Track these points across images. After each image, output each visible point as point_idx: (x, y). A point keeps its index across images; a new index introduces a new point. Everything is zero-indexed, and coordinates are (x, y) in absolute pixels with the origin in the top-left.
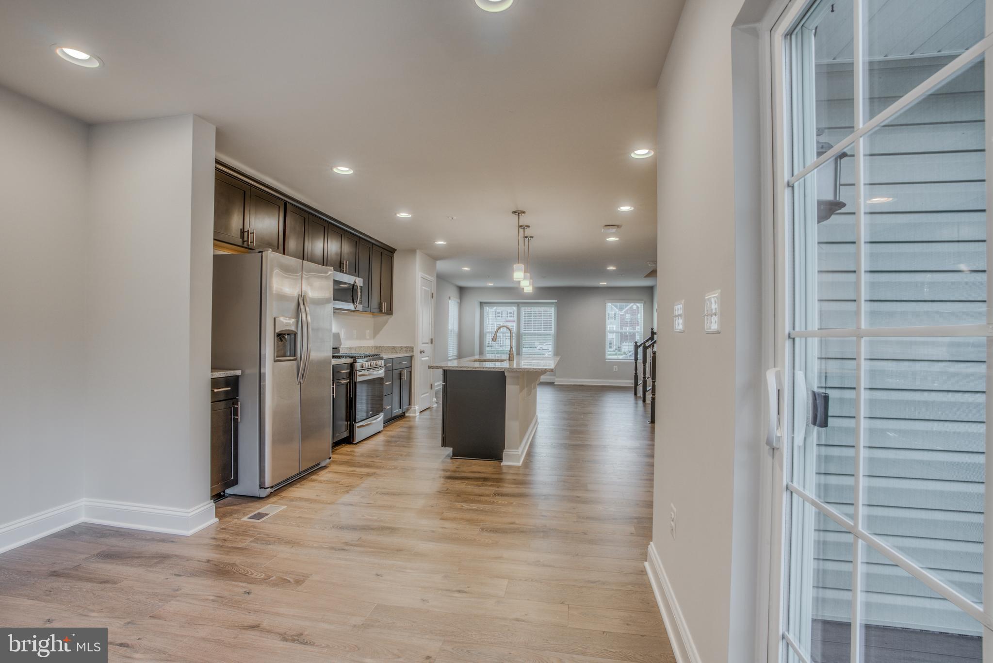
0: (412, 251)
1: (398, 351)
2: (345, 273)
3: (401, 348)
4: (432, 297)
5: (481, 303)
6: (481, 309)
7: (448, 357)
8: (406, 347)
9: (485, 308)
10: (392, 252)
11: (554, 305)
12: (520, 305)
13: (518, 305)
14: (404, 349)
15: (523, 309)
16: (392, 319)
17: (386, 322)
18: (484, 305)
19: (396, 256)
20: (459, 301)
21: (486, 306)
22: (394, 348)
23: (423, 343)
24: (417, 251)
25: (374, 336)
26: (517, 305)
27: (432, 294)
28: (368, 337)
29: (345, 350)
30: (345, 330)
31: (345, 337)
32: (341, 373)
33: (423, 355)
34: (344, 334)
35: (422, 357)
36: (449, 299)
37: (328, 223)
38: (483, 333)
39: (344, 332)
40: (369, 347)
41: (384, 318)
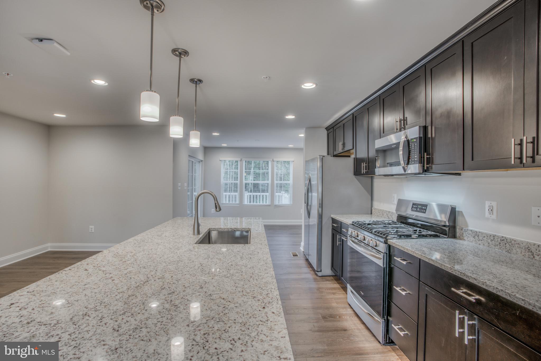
29: (485, 239)
30: (494, 204)
31: (494, 217)
32: (343, 230)
34: (491, 210)
37: (379, 96)
39: (491, 207)
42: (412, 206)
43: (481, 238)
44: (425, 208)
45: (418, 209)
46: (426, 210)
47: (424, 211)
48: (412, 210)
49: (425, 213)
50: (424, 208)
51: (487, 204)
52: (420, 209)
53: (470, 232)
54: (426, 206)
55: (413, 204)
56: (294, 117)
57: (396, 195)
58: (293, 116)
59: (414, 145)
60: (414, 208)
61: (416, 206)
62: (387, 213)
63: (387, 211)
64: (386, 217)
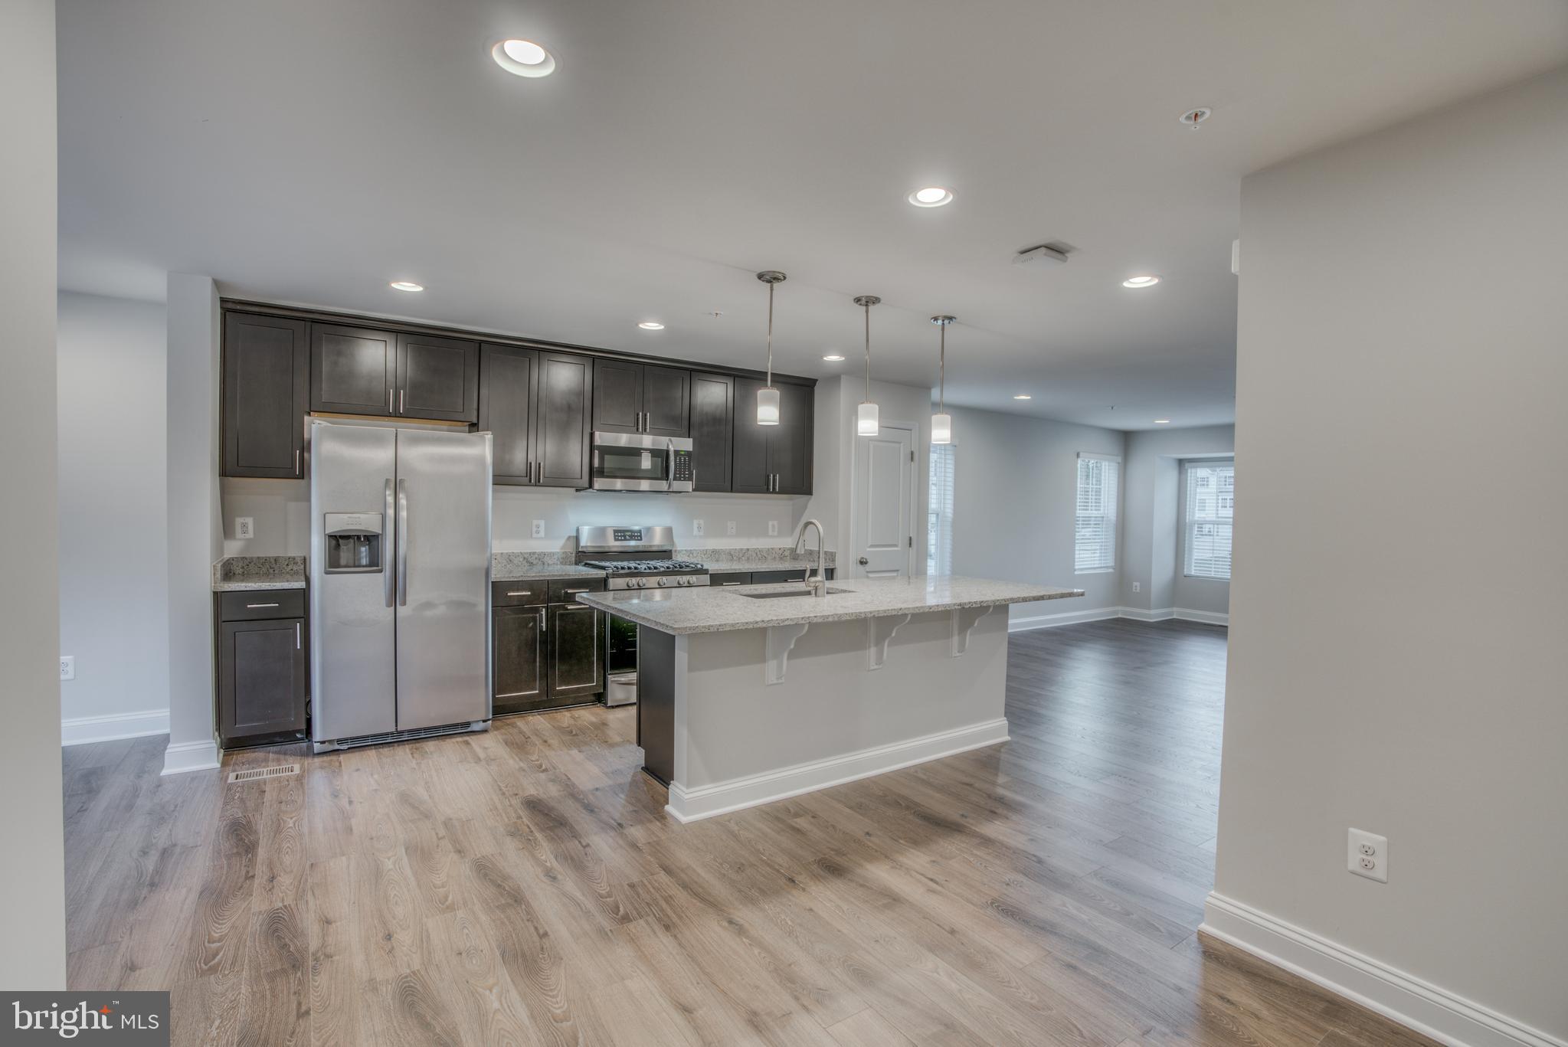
0: (834, 378)
2: (642, 433)
4: (912, 460)
5: (1181, 463)
6: (1180, 473)
7: (1075, 570)
9: (1189, 471)
10: (809, 385)
16: (813, 503)
17: (805, 507)
18: (1187, 465)
19: (816, 389)
20: (1119, 459)
21: (1191, 468)
23: (872, 546)
27: (912, 453)
28: (770, 533)
29: (699, 554)
30: (702, 522)
31: (702, 534)
32: (566, 593)
33: (868, 567)
34: (699, 528)
35: (868, 572)
36: (1076, 457)
37: (594, 358)
38: (1186, 523)
39: (699, 524)
40: (772, 549)
41: (800, 499)
42: (615, 534)
44: (638, 534)
45: (627, 537)
46: (641, 536)
47: (638, 538)
48: (616, 540)
49: (641, 540)
50: (636, 534)
51: (696, 523)
52: (629, 536)
53: (683, 552)
54: (639, 531)
55: (615, 531)
56: (420, 289)
58: (418, 284)
59: (685, 459)
60: (618, 536)
61: (621, 534)
62: (526, 556)
63: (525, 553)
64: (520, 564)
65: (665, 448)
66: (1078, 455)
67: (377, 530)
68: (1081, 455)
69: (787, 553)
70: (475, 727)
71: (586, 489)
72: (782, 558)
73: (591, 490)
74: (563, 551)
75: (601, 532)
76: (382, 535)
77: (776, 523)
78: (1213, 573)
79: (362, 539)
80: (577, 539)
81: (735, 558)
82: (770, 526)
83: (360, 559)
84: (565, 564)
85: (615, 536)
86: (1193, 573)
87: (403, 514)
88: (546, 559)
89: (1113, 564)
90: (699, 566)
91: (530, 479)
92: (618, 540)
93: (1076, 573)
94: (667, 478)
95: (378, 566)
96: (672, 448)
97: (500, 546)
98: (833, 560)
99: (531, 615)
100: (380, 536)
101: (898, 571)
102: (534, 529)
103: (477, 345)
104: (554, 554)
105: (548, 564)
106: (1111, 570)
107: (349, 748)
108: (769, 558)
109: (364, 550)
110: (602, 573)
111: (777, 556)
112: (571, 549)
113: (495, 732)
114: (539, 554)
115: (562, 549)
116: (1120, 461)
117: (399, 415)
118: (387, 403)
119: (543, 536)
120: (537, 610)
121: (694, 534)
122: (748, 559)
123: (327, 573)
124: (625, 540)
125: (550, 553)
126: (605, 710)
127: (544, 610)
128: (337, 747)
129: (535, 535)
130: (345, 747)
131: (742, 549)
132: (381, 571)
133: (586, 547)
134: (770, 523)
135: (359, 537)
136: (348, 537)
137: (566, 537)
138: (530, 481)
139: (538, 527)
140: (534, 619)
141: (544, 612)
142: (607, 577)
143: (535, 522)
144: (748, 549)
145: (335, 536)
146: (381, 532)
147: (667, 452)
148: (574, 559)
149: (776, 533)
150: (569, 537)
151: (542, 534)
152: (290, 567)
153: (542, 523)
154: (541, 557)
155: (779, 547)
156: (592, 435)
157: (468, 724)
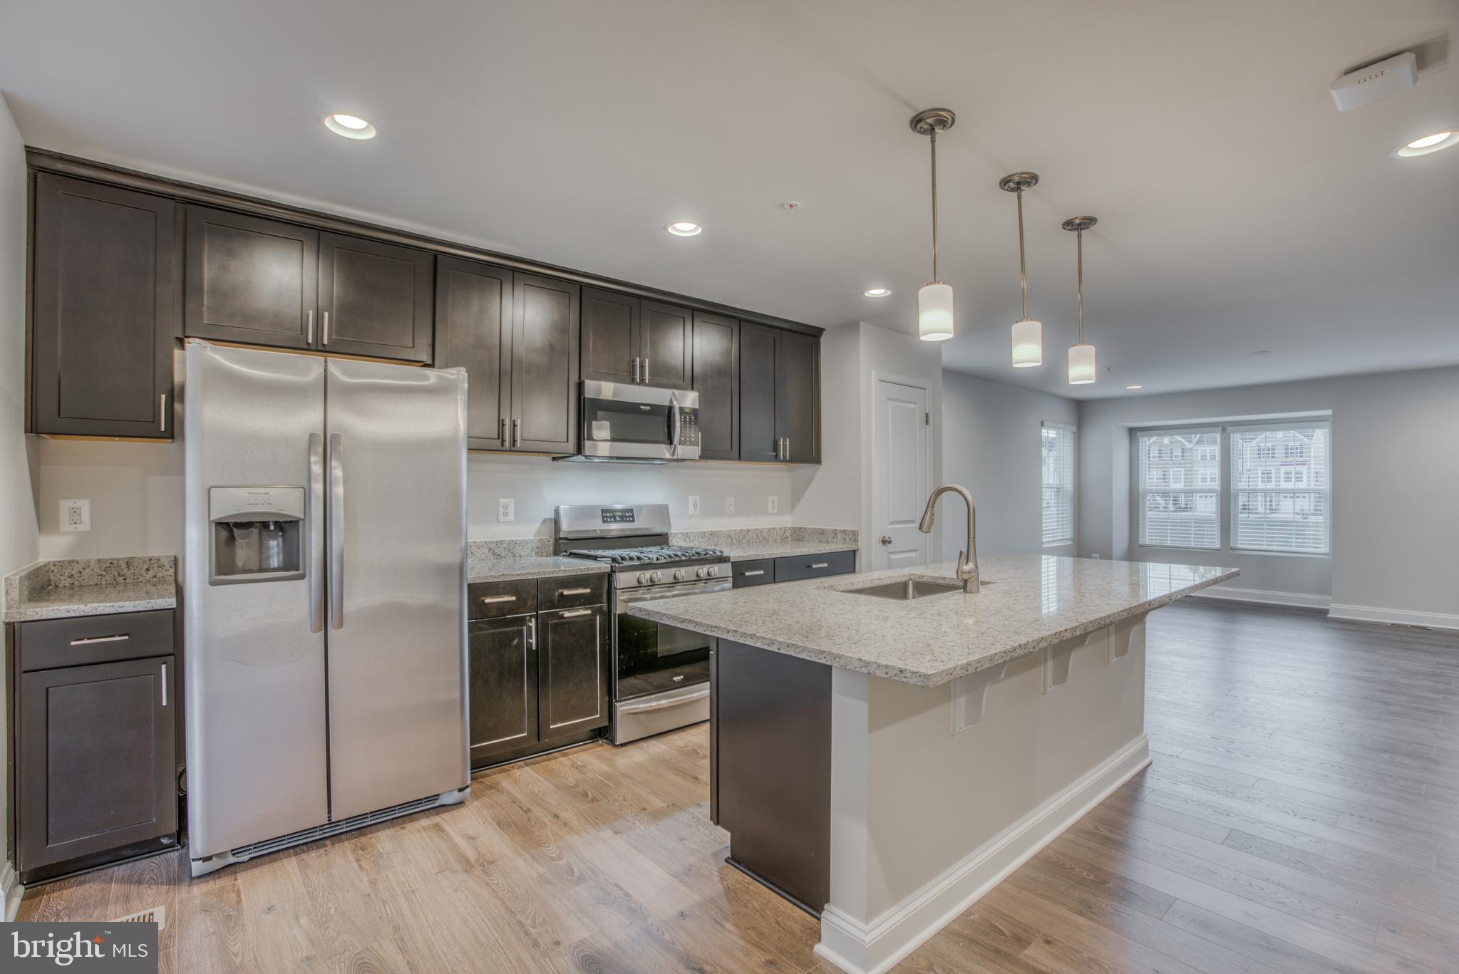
0: (850, 327)
1: (829, 540)
2: (639, 384)
3: (835, 532)
4: (927, 422)
5: (1132, 432)
6: (1131, 442)
7: (1043, 543)
8: (844, 532)
9: (1140, 440)
10: (815, 336)
11: (1328, 424)
12: (1229, 429)
13: (1223, 427)
14: (840, 536)
15: (1236, 438)
16: (821, 474)
17: (811, 479)
18: (1138, 434)
19: (824, 340)
20: (1074, 428)
21: (1142, 436)
22: (822, 532)
23: (893, 523)
24: (861, 323)
25: (793, 508)
26: (1220, 429)
27: (927, 415)
28: (770, 510)
29: (696, 538)
30: (698, 498)
31: (698, 512)
32: (562, 595)
33: (890, 547)
34: (695, 505)
35: (889, 553)
36: (1040, 425)
37: (581, 285)
38: (1139, 492)
39: (695, 501)
40: (774, 529)
41: (804, 470)
42: (602, 515)
43: (692, 539)
44: (631, 514)
45: (618, 519)
46: (633, 516)
47: (631, 519)
48: (603, 522)
50: (627, 514)
51: (691, 498)
52: (619, 517)
53: (681, 536)
54: (631, 511)
55: (603, 511)
57: (512, 500)
59: (690, 418)
60: (606, 517)
61: (608, 514)
62: (492, 546)
63: (490, 542)
64: (484, 556)
65: (668, 405)
66: (1042, 424)
67: (297, 513)
68: (1046, 423)
69: (788, 534)
70: (446, 799)
71: (574, 455)
72: (784, 539)
73: (580, 458)
74: (538, 538)
75: (583, 512)
76: (304, 520)
77: (775, 498)
78: (1169, 542)
79: (272, 528)
80: (556, 522)
81: (735, 541)
82: (770, 503)
83: (268, 558)
84: (541, 556)
85: (603, 517)
86: (1147, 542)
87: (338, 490)
88: (518, 550)
89: (1072, 536)
90: (718, 553)
91: (503, 441)
92: (607, 522)
93: (1044, 546)
94: (670, 440)
95: (298, 570)
96: (676, 405)
97: (477, 533)
98: (856, 541)
99: (515, 628)
100: (301, 523)
101: (916, 550)
102: (501, 510)
103: (432, 258)
104: (527, 542)
105: (520, 556)
106: (1069, 543)
107: (251, 859)
108: (771, 540)
109: (274, 545)
110: (603, 566)
111: (778, 538)
112: (548, 536)
113: (476, 803)
114: (509, 543)
115: (535, 536)
116: (1075, 431)
117: (322, 348)
118: (304, 330)
119: (513, 519)
120: (522, 621)
121: (690, 513)
122: (749, 542)
123: (213, 583)
124: (615, 521)
125: (523, 541)
126: (615, 750)
127: (533, 620)
128: (232, 859)
129: (502, 518)
130: (245, 857)
131: (742, 530)
132: (302, 577)
133: (569, 532)
134: (770, 499)
135: (265, 525)
136: (248, 525)
137: (542, 520)
138: (503, 445)
139: (506, 507)
140: (520, 633)
141: (533, 624)
142: (613, 571)
143: (503, 501)
144: (748, 531)
145: (227, 524)
146: (303, 517)
147: (670, 409)
148: (551, 548)
149: (776, 511)
150: (545, 521)
151: (511, 517)
152: (151, 573)
153: (511, 502)
154: (511, 548)
155: (780, 527)
156: (580, 386)
157: (436, 797)
